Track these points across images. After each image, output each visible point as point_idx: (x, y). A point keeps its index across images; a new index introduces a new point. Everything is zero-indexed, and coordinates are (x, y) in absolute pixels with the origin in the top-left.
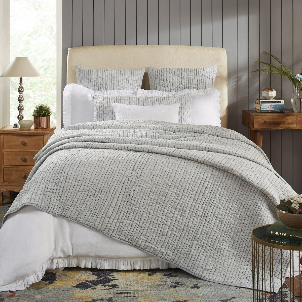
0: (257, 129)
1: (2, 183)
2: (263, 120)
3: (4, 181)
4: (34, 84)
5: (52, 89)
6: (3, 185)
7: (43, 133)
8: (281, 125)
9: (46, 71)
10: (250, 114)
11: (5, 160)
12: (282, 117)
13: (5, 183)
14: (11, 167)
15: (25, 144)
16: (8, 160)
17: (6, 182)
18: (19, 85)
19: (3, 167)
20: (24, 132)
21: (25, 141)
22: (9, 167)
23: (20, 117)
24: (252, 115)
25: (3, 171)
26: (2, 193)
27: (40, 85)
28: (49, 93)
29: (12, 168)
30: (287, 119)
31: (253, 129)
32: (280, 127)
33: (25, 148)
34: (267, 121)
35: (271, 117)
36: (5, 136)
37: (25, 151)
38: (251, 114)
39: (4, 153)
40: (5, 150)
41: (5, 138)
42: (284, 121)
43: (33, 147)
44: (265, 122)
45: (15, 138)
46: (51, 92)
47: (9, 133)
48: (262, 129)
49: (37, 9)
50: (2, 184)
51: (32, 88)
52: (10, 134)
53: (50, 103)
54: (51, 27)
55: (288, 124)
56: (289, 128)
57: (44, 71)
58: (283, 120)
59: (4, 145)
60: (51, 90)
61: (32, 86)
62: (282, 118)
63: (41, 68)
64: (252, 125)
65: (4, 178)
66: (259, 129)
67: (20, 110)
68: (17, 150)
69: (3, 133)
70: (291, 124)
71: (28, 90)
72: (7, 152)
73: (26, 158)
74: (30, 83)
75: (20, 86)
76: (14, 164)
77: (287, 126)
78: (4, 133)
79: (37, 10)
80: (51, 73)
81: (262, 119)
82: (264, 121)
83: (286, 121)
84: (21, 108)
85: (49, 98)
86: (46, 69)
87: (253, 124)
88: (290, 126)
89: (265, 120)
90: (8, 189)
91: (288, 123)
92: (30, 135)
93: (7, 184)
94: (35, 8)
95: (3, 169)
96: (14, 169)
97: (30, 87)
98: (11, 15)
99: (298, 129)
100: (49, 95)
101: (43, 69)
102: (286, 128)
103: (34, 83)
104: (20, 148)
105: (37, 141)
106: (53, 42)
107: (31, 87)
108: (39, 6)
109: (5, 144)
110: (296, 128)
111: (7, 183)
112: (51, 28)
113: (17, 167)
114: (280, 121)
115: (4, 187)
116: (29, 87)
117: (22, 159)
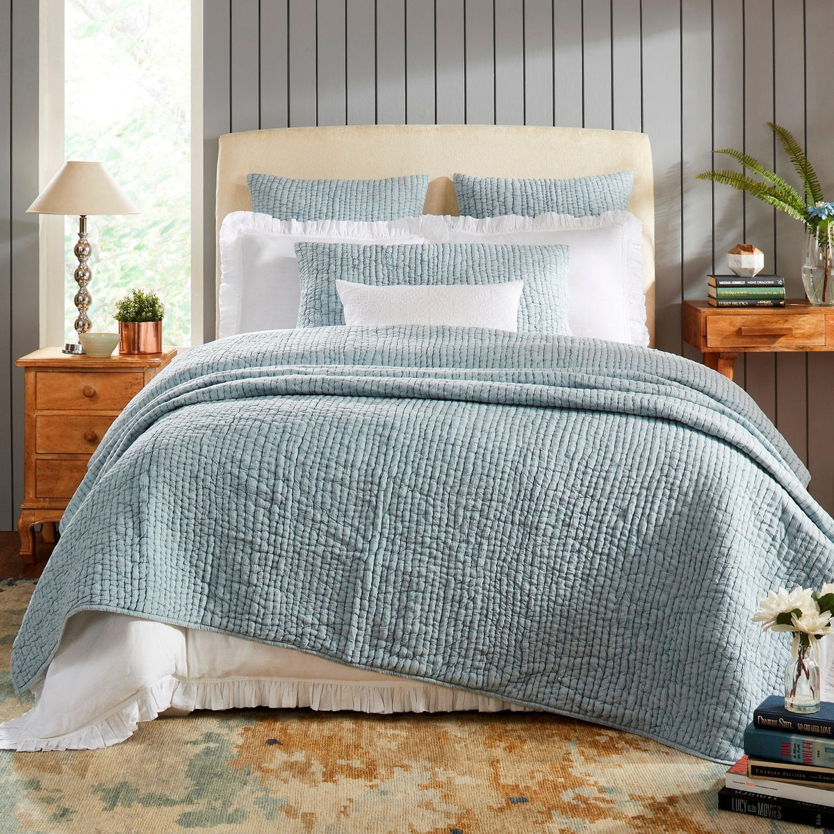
0: (716, 350)
1: (33, 502)
2: (734, 326)
3: (38, 496)
4: (133, 272)
5: (182, 286)
6: (35, 507)
7: (142, 366)
8: (782, 340)
9: (166, 235)
10: (699, 311)
11: (38, 440)
12: (786, 318)
13: (39, 501)
14: (55, 457)
15: (92, 396)
16: (48, 438)
17: (42, 499)
18: (78, 238)
19: (34, 457)
20: (89, 363)
21: (93, 387)
22: (50, 457)
23: (82, 325)
24: (704, 312)
25: (34, 468)
26: (32, 529)
27: (149, 273)
28: (175, 295)
29: (59, 462)
30: (799, 322)
31: (704, 350)
32: (780, 346)
33: (93, 407)
34: (743, 328)
35: (755, 317)
36: (39, 374)
37: (93, 414)
38: (700, 309)
39: (38, 419)
40: (39, 413)
41: (38, 380)
42: (790, 329)
43: (115, 405)
44: (739, 332)
45: (67, 379)
46: (180, 293)
47: (51, 365)
48: (730, 351)
49: (140, 59)
50: (32, 504)
51: (127, 283)
52: (52, 367)
53: (178, 323)
54: (180, 110)
55: (803, 336)
56: (804, 347)
57: (162, 234)
58: (787, 326)
59: (36, 399)
60: (180, 288)
61: (126, 276)
62: (786, 321)
63: (150, 227)
64: (702, 339)
65: (38, 488)
66: (721, 350)
67: (80, 306)
68: (72, 413)
69: (33, 365)
70: (810, 337)
71: (116, 288)
72: (44, 419)
73: (95, 432)
74: (122, 269)
75: (80, 240)
76: (63, 451)
77: (800, 342)
78: (36, 367)
79: (140, 63)
80: (181, 241)
81: (731, 324)
82: (735, 329)
83: (797, 329)
84: (83, 300)
85: (176, 309)
86: (166, 229)
87: (705, 337)
88: (808, 341)
89: (738, 325)
90: (48, 517)
91: (803, 334)
92: (109, 370)
93: (47, 505)
94: (135, 59)
95: (33, 464)
96: (63, 463)
97: (121, 278)
98: (66, 78)
99: (829, 350)
100: (175, 302)
101: (157, 229)
102: (798, 347)
103: (134, 268)
104: (79, 408)
105: (126, 388)
106: (184, 153)
107: (124, 281)
108: (147, 53)
109: (38, 395)
110: (825, 349)
111: (44, 501)
112: (179, 114)
113: (73, 458)
114: (781, 329)
115: (37, 511)
116: (117, 280)
117: (85, 437)
